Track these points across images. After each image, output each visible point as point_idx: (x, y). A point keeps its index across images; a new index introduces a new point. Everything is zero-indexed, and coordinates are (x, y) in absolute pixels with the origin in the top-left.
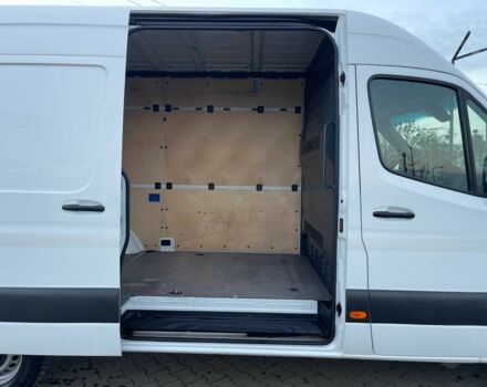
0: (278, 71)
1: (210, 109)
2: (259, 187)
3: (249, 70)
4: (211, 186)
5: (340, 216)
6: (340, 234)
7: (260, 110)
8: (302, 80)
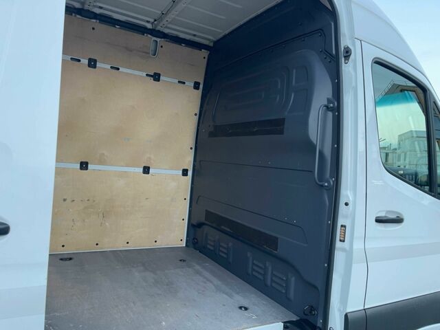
0: (182, 36)
1: (92, 63)
2: (146, 170)
3: (149, 26)
4: (84, 166)
5: (340, 222)
6: (338, 244)
7: (156, 77)
8: (205, 53)
